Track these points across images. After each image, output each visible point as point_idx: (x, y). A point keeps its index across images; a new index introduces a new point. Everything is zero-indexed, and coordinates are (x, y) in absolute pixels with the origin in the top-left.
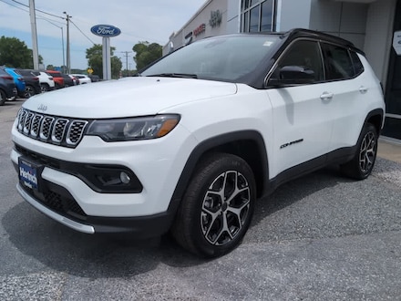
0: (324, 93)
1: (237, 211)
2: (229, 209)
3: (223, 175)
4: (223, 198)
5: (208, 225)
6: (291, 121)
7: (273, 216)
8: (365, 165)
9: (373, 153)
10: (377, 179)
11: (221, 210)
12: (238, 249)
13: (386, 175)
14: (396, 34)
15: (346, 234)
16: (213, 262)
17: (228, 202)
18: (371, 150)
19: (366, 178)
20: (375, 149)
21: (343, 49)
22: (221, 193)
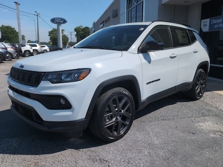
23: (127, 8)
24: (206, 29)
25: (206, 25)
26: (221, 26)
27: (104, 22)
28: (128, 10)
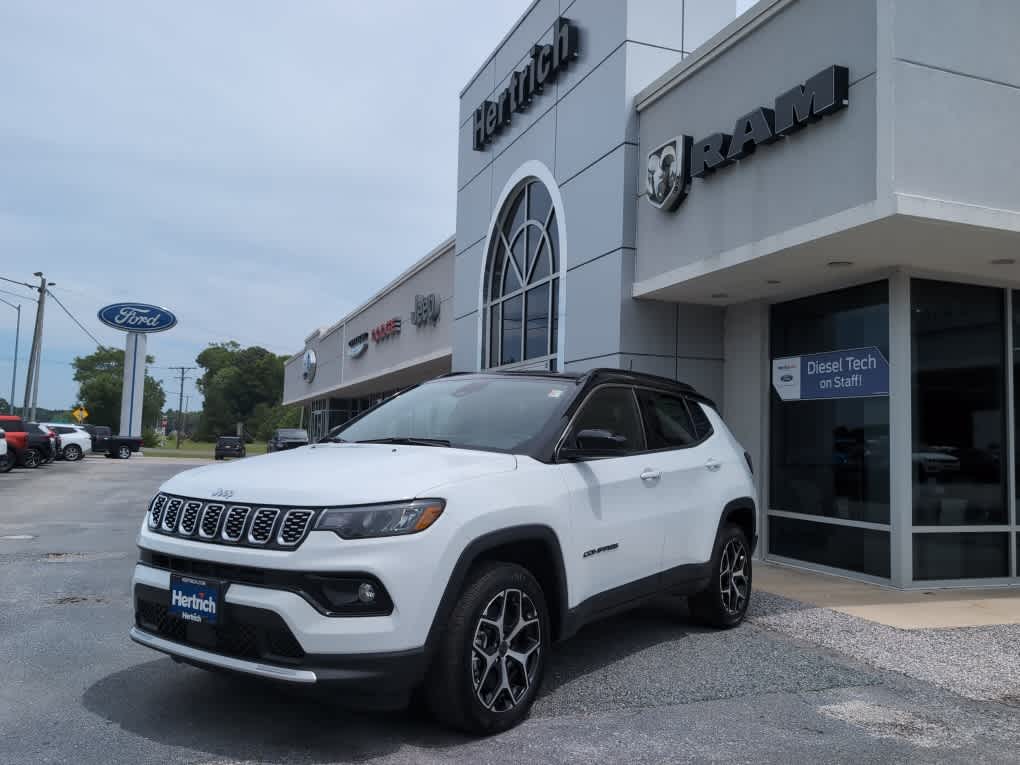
0: (645, 471)
1: (522, 658)
2: (510, 653)
3: (501, 594)
4: (502, 635)
5: (479, 677)
6: (598, 513)
7: (576, 683)
8: (732, 600)
9: (745, 579)
10: (755, 628)
11: (497, 654)
12: (524, 724)
13: (772, 619)
14: (777, 363)
15: (694, 700)
16: (488, 740)
17: (508, 641)
18: (740, 573)
19: (736, 625)
20: (748, 571)
21: (673, 398)
22: (499, 623)
23: (485, 296)
24: (790, 392)
25: (791, 378)
26: (840, 383)
27: (370, 336)
28: (490, 303)
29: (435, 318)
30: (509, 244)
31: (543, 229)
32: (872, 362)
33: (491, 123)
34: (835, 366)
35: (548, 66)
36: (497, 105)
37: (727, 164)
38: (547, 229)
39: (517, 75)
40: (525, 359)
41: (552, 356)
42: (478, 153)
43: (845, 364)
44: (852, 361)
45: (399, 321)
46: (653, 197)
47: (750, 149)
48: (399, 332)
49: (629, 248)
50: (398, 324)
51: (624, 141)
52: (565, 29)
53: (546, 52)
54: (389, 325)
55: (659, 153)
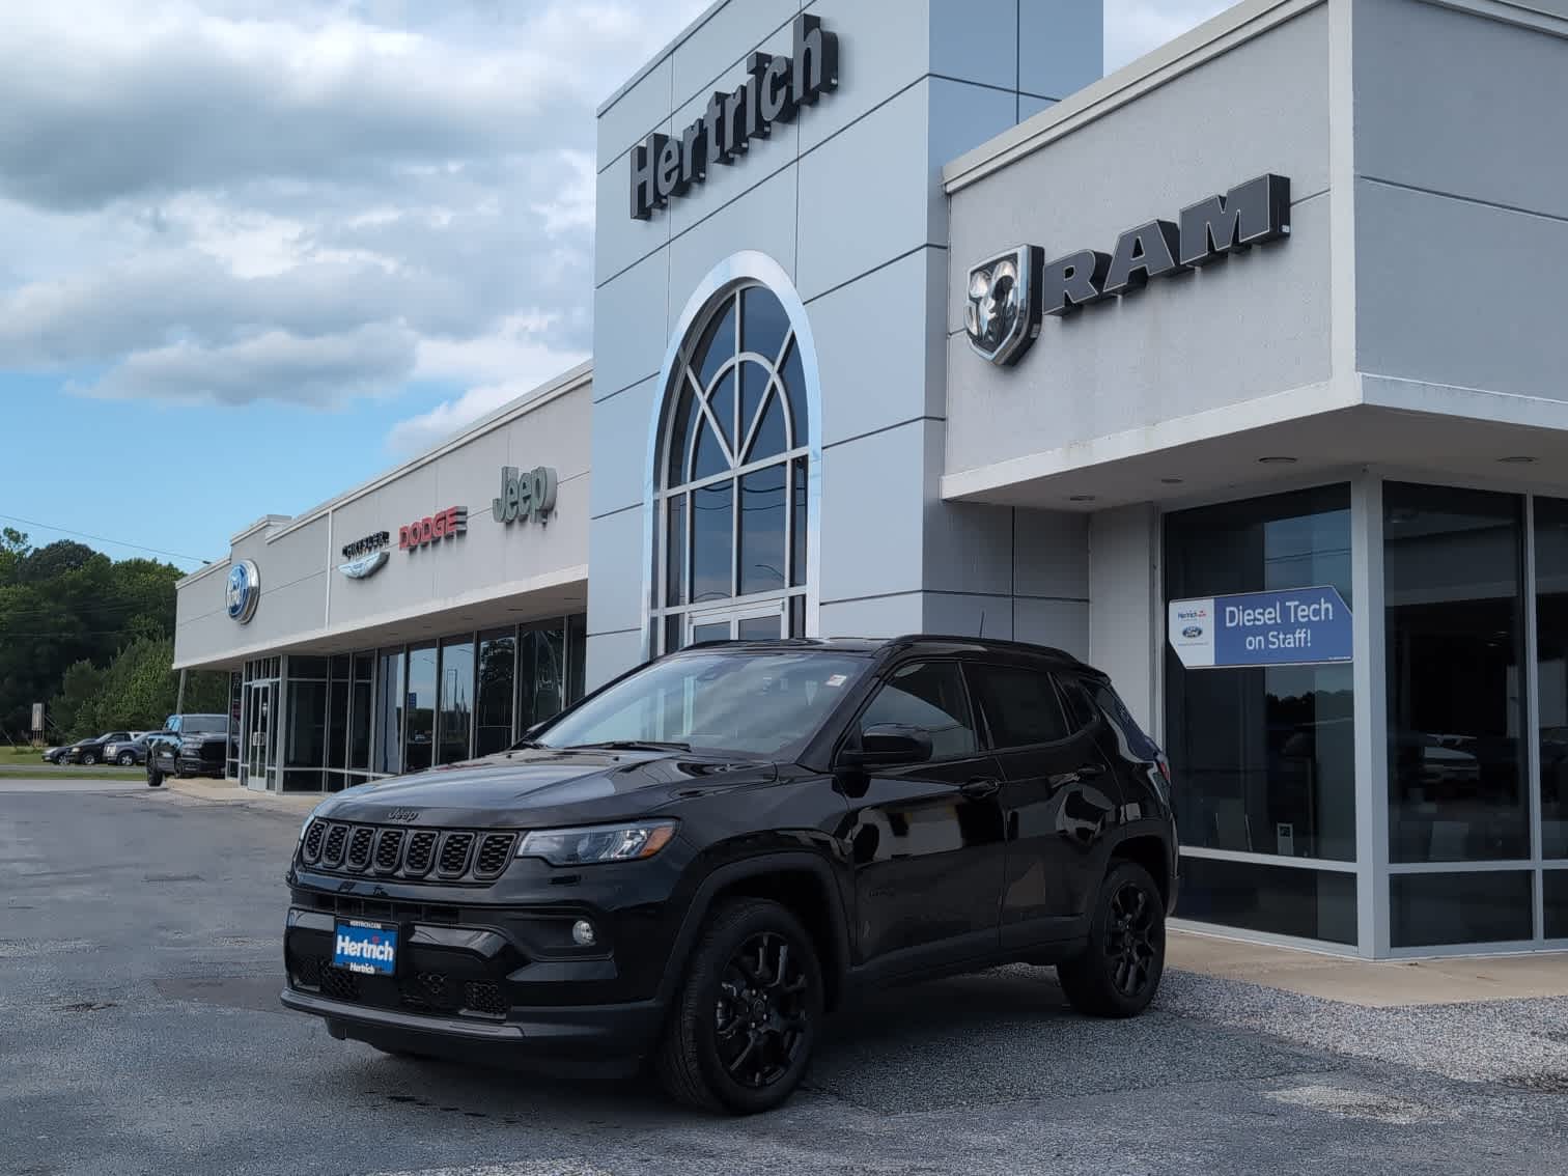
14: (1175, 607)
23: (657, 480)
24: (1198, 655)
25: (1199, 632)
26: (1278, 641)
27: (395, 538)
28: (666, 493)
29: (546, 512)
30: (704, 391)
31: (772, 370)
32: (1327, 609)
33: (668, 176)
34: (1270, 616)
35: (782, 94)
36: (680, 145)
37: (1103, 302)
38: (780, 372)
39: (720, 98)
40: (739, 593)
41: (796, 591)
42: (641, 222)
43: (1285, 612)
44: (1296, 607)
45: (464, 514)
46: (978, 340)
47: (1139, 283)
48: (462, 533)
49: (936, 419)
50: (460, 518)
51: (925, 242)
52: (815, 38)
53: (779, 69)
54: (441, 518)
55: (987, 269)
